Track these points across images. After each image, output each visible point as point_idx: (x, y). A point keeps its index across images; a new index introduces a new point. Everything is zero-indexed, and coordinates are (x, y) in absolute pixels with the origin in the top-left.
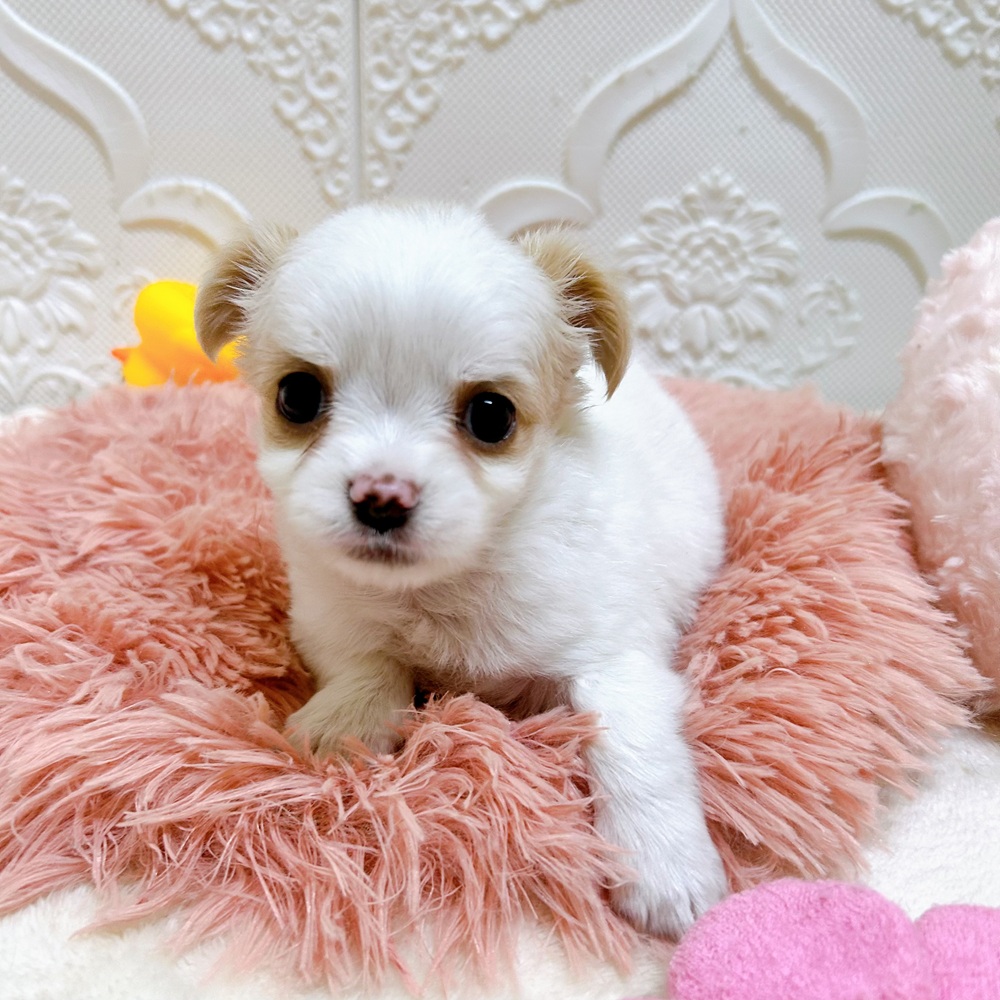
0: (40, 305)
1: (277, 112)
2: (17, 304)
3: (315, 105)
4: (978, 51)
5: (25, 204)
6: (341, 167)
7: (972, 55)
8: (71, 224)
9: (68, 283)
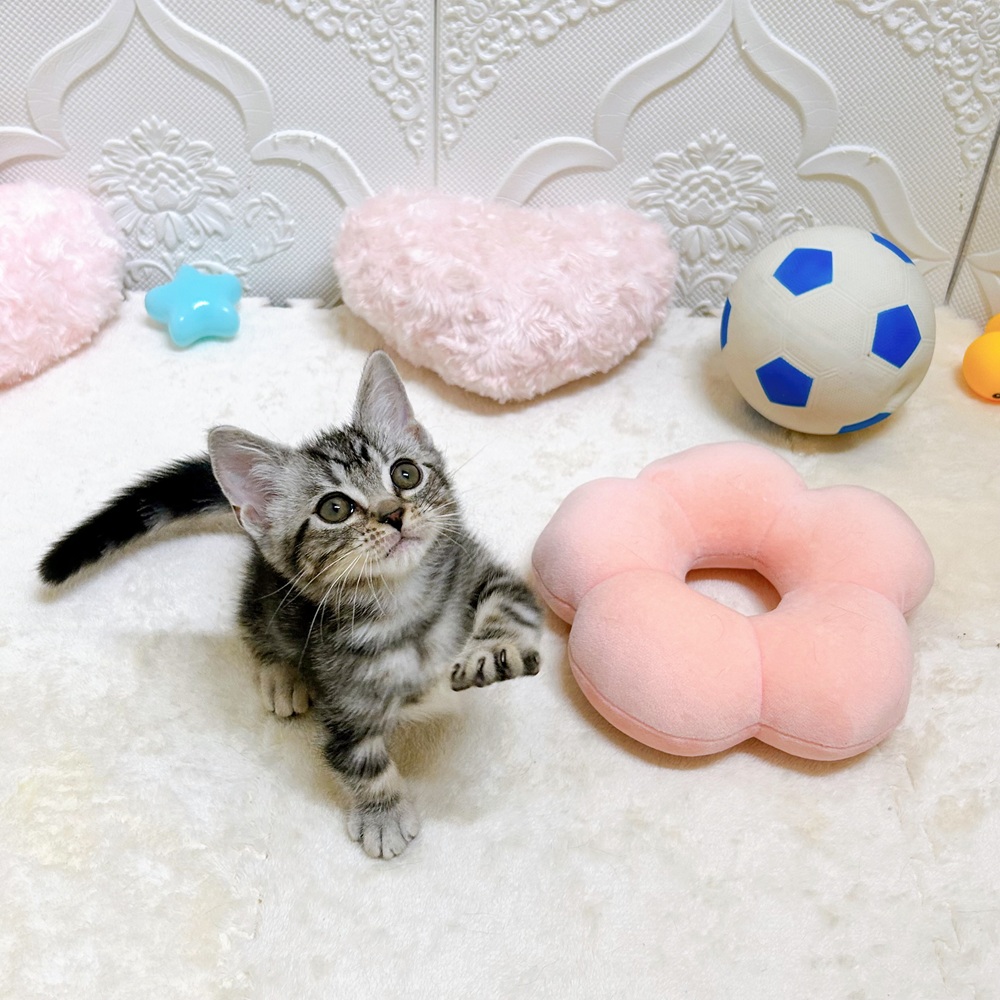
0: (190, 215)
1: (373, 85)
2: (173, 214)
3: (402, 81)
4: (932, 46)
5: (180, 146)
6: (421, 125)
7: (927, 48)
8: (215, 160)
9: (211, 199)
